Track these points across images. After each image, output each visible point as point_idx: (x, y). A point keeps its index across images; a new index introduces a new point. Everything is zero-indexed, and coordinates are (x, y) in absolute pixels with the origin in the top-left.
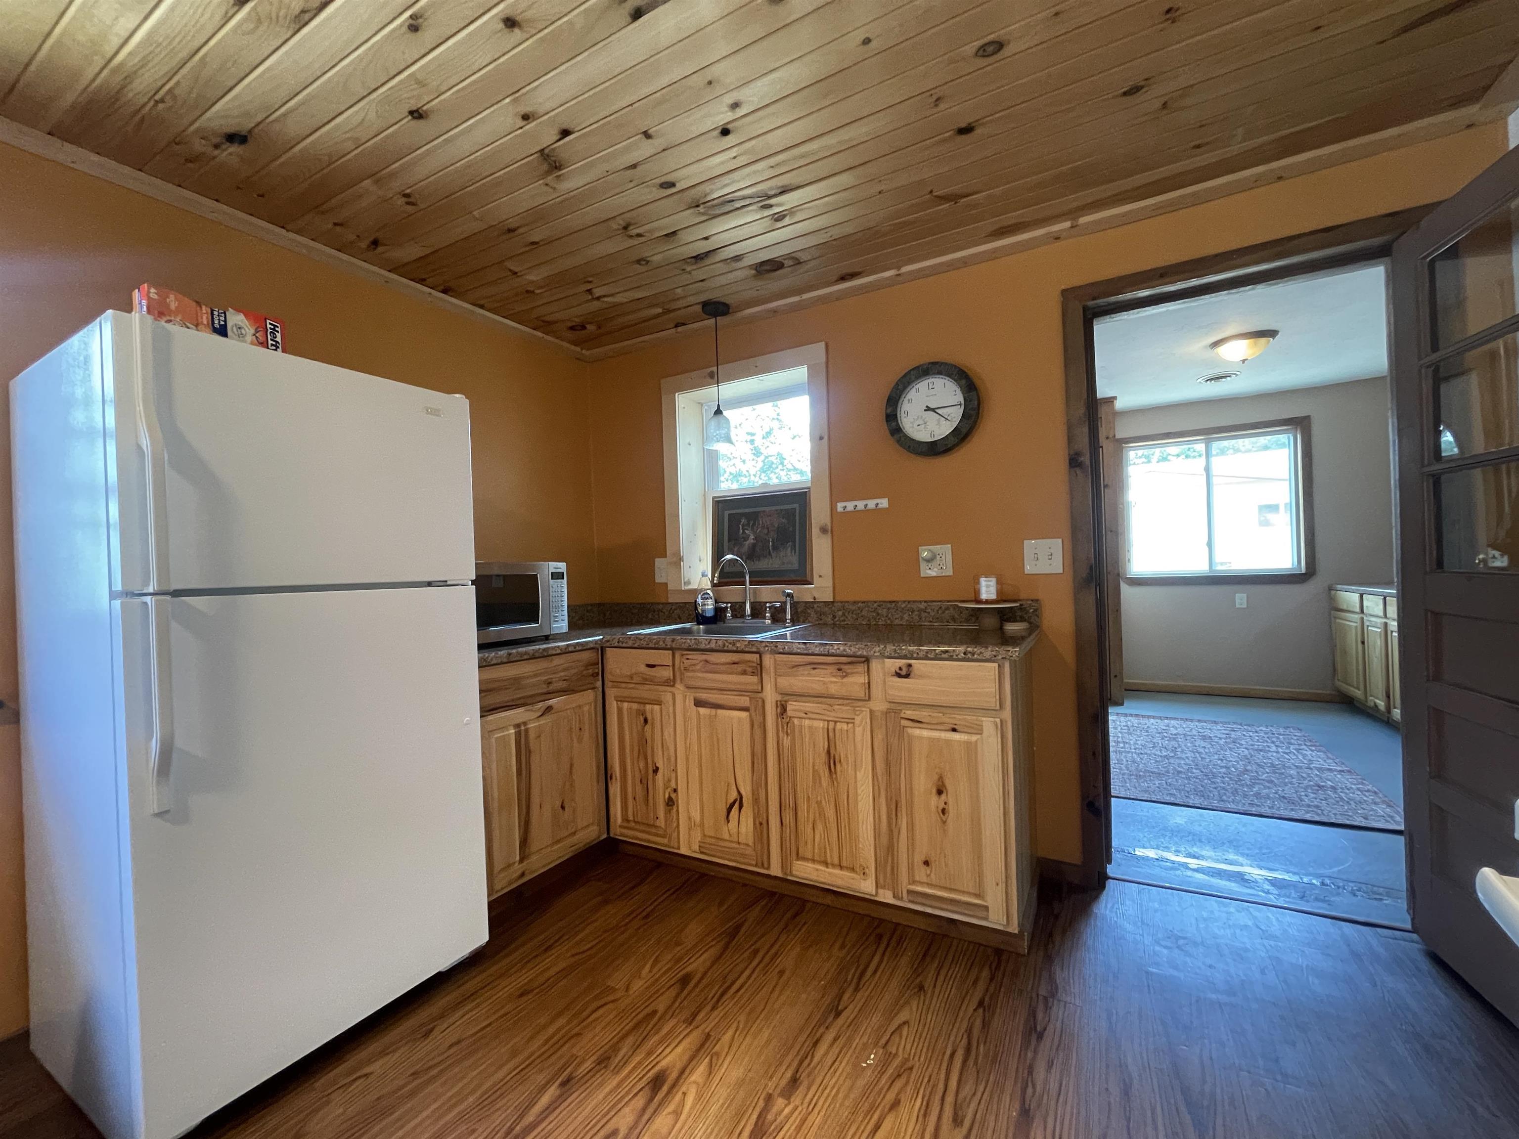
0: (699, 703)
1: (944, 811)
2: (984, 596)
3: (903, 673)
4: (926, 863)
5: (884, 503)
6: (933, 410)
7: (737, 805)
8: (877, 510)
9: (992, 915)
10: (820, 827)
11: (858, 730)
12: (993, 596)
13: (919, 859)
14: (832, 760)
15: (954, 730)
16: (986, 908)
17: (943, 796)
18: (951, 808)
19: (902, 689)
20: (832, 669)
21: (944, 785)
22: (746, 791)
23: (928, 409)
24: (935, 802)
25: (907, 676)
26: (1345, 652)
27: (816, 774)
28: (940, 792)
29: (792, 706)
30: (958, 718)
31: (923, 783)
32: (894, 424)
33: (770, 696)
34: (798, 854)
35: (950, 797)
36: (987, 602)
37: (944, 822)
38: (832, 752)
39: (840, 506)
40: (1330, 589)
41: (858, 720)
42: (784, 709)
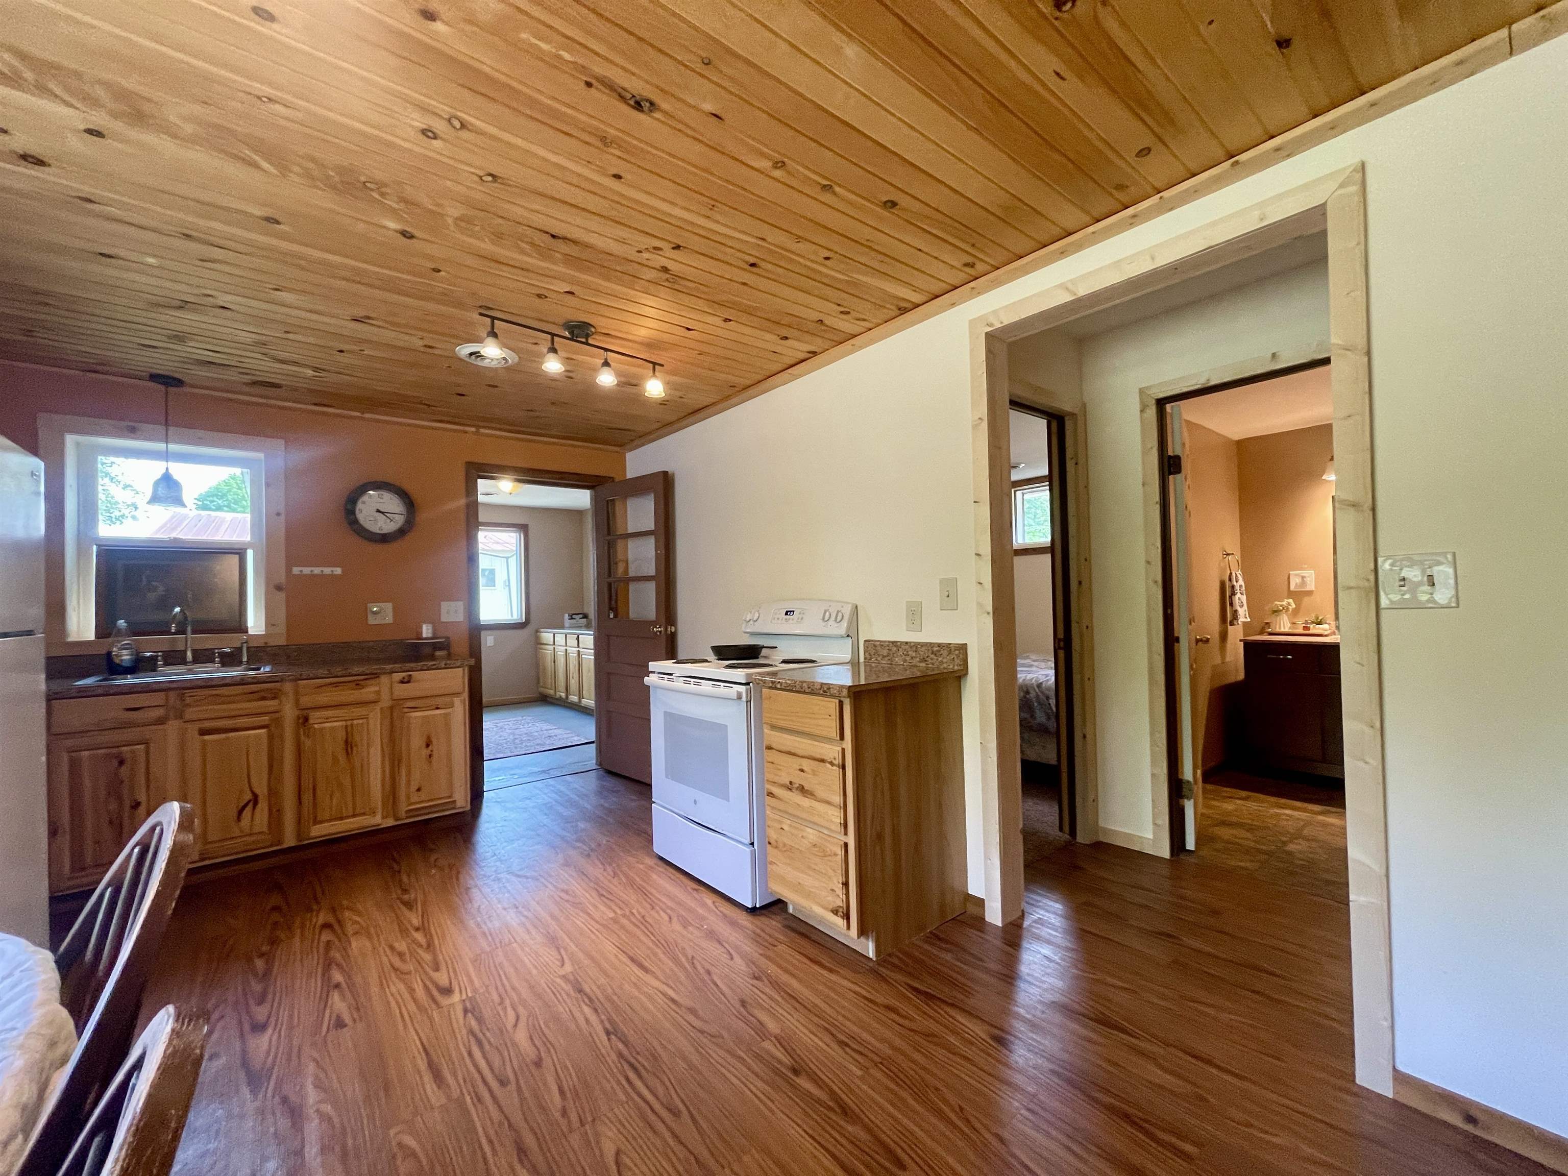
0: (203, 732)
1: (430, 756)
2: (424, 635)
3: (406, 680)
4: (419, 790)
5: (338, 571)
6: (383, 513)
7: (251, 805)
8: (333, 576)
9: (459, 804)
10: (337, 795)
11: (371, 722)
12: (430, 635)
13: (414, 788)
14: (349, 745)
15: (437, 708)
16: (454, 802)
17: (430, 748)
18: (435, 753)
19: (402, 691)
20: (353, 685)
21: (431, 741)
22: (262, 790)
23: (378, 511)
24: (425, 752)
25: (408, 682)
26: (544, 669)
27: (335, 759)
28: (428, 746)
29: (314, 716)
30: (439, 701)
31: (417, 742)
32: (352, 517)
33: (289, 712)
34: (315, 818)
35: (434, 746)
36: (426, 639)
37: (430, 762)
38: (350, 740)
39: (296, 570)
40: (537, 631)
41: (371, 715)
42: (306, 719)
